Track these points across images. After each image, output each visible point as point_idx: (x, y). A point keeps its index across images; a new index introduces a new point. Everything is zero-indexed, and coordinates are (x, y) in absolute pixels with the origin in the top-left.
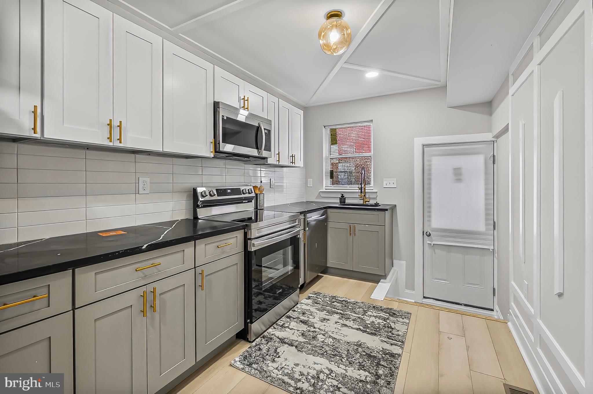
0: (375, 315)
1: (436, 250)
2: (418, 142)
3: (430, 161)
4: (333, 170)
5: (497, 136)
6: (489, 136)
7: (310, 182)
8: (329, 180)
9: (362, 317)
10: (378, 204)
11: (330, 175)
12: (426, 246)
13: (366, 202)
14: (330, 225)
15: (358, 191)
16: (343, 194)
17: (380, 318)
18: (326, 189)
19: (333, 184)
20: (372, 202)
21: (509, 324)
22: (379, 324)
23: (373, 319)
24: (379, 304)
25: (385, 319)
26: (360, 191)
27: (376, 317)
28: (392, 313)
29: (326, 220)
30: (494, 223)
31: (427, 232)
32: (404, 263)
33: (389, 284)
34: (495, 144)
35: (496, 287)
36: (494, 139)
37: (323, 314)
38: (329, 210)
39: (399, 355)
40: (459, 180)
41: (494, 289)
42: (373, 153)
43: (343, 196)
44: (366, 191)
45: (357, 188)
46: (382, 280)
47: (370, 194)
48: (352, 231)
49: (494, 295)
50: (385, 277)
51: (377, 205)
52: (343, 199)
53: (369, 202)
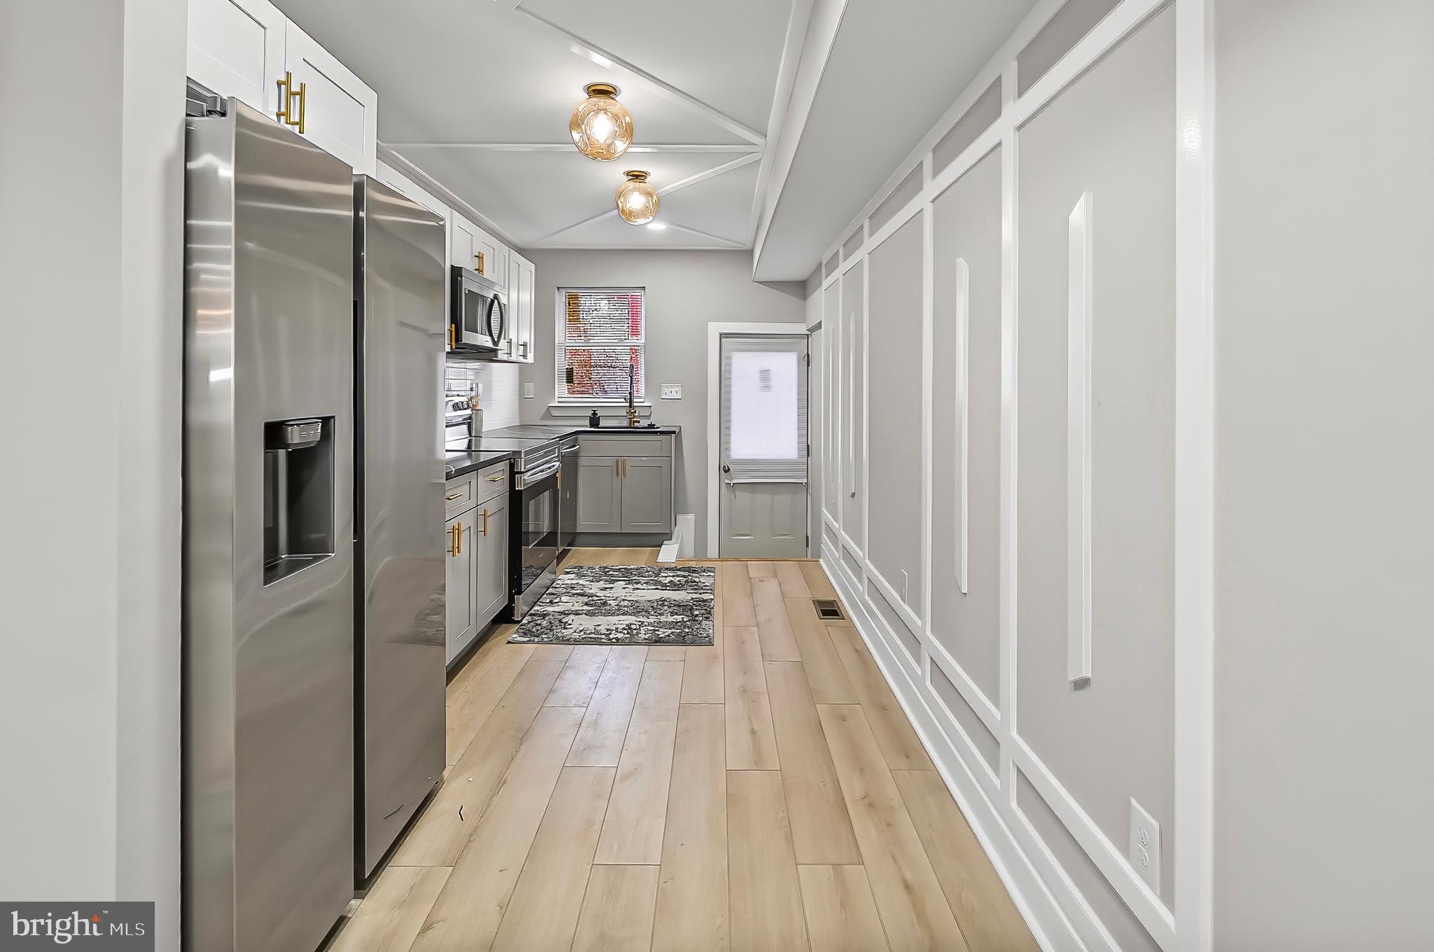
0: (672, 574)
1: (737, 492)
2: (715, 329)
3: (730, 358)
4: (572, 368)
5: (812, 330)
6: (801, 329)
7: (530, 387)
8: (565, 386)
9: (656, 578)
10: (654, 425)
11: (567, 377)
12: (724, 487)
13: (634, 422)
14: (583, 461)
15: (624, 404)
16: (594, 411)
17: (678, 576)
18: (559, 402)
19: (571, 392)
20: (644, 423)
21: (821, 561)
22: (679, 581)
23: (669, 579)
24: (673, 566)
25: (684, 576)
26: (628, 404)
27: (673, 576)
28: (691, 570)
29: (576, 455)
30: (808, 446)
31: (724, 467)
32: (691, 517)
33: (677, 545)
34: (810, 339)
35: (809, 534)
36: (809, 333)
37: (602, 584)
38: (581, 437)
39: (712, 599)
40: (767, 388)
41: (807, 537)
42: (643, 341)
43: (594, 414)
44: (635, 404)
45: (623, 400)
46: (665, 542)
47: (640, 409)
48: (619, 468)
49: (807, 546)
50: (669, 536)
51: (651, 426)
52: (594, 421)
53: (639, 422)
